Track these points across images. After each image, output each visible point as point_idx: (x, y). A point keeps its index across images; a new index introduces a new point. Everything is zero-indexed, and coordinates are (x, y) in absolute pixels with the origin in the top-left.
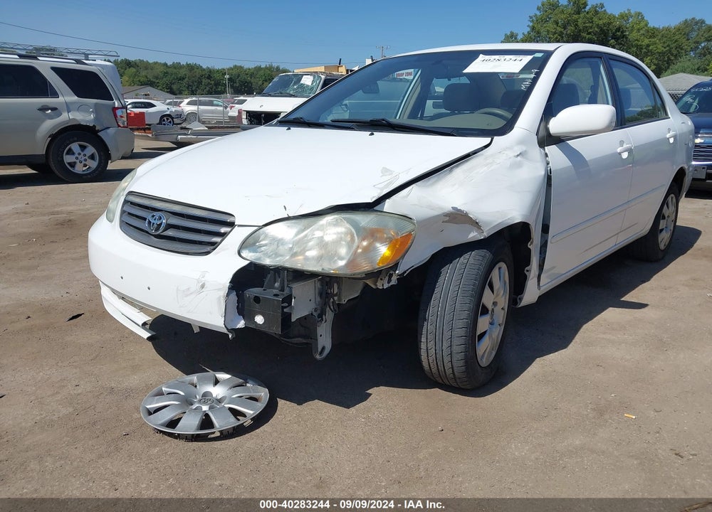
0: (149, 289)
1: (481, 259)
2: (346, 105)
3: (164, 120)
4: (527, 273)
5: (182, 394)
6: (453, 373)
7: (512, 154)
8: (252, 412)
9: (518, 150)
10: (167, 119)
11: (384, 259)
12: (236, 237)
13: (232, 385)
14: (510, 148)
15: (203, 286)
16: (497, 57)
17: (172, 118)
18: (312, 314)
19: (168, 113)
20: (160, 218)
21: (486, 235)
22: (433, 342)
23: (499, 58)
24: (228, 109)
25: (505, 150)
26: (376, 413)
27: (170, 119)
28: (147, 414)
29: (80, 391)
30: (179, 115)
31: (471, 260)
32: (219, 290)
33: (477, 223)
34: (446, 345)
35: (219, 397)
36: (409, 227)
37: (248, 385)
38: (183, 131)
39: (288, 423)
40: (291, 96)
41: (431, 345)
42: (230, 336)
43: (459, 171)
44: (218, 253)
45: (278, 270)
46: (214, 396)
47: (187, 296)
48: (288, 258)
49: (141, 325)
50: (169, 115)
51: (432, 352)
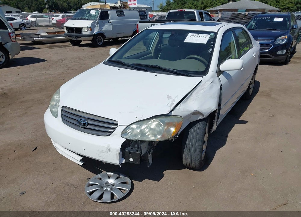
0: (84, 149)
1: (203, 125)
2: (111, 22)
3: (21, 26)
4: (214, 122)
5: (98, 184)
6: (195, 166)
7: (209, 83)
8: (127, 189)
9: (211, 80)
10: (23, 26)
11: (174, 133)
12: (119, 130)
13: (115, 178)
14: (209, 80)
15: (109, 150)
16: (196, 34)
17: (25, 25)
18: (146, 152)
19: (23, 23)
20: (84, 121)
21: (205, 117)
22: (188, 157)
23: (197, 35)
24: (51, 19)
25: (207, 81)
26: (170, 182)
27: (24, 26)
28: (89, 195)
29: (55, 186)
30: (28, 24)
31: (200, 127)
32: (117, 151)
33: (202, 114)
34: (193, 157)
35: (112, 183)
36: (181, 119)
37: (120, 176)
38: (36, 36)
39: (140, 191)
40: (86, 20)
41: (187, 157)
42: (121, 166)
43: (194, 94)
44: (112, 136)
45: (137, 141)
46: (110, 183)
47: (102, 153)
48: (139, 136)
49: (79, 161)
50: (23, 24)
51: (188, 160)
